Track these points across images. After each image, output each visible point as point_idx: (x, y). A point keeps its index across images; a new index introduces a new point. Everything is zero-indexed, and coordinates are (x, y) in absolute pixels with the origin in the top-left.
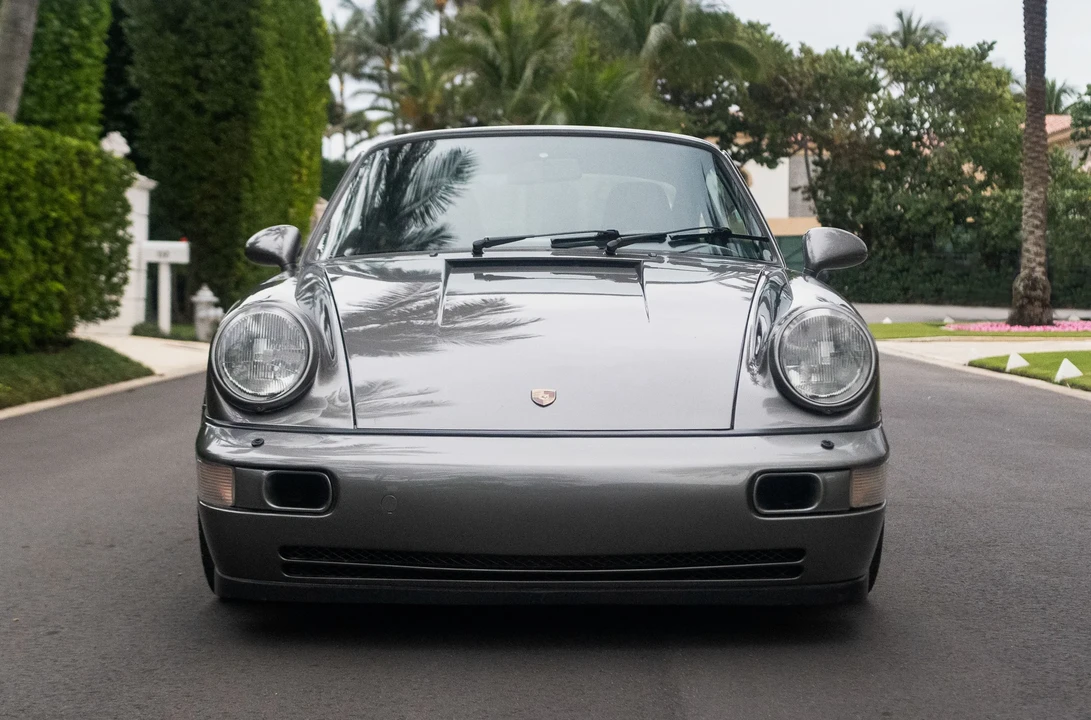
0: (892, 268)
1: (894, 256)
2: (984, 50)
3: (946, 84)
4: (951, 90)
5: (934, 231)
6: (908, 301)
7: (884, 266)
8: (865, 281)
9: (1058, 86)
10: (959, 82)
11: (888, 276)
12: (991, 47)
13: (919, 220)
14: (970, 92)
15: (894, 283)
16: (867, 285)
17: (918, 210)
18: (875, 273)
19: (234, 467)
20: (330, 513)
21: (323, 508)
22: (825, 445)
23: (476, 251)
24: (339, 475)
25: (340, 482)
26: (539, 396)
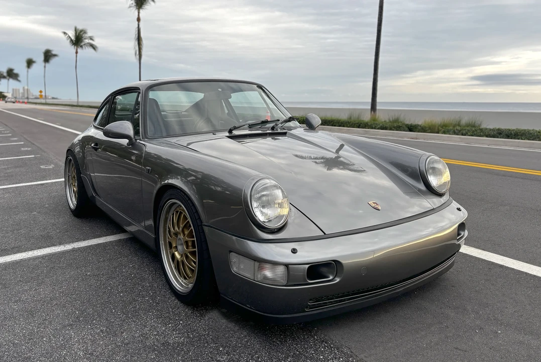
19: (287, 265)
20: (338, 280)
21: (331, 278)
22: (459, 209)
23: (230, 131)
24: (343, 262)
25: (344, 265)
26: (373, 205)
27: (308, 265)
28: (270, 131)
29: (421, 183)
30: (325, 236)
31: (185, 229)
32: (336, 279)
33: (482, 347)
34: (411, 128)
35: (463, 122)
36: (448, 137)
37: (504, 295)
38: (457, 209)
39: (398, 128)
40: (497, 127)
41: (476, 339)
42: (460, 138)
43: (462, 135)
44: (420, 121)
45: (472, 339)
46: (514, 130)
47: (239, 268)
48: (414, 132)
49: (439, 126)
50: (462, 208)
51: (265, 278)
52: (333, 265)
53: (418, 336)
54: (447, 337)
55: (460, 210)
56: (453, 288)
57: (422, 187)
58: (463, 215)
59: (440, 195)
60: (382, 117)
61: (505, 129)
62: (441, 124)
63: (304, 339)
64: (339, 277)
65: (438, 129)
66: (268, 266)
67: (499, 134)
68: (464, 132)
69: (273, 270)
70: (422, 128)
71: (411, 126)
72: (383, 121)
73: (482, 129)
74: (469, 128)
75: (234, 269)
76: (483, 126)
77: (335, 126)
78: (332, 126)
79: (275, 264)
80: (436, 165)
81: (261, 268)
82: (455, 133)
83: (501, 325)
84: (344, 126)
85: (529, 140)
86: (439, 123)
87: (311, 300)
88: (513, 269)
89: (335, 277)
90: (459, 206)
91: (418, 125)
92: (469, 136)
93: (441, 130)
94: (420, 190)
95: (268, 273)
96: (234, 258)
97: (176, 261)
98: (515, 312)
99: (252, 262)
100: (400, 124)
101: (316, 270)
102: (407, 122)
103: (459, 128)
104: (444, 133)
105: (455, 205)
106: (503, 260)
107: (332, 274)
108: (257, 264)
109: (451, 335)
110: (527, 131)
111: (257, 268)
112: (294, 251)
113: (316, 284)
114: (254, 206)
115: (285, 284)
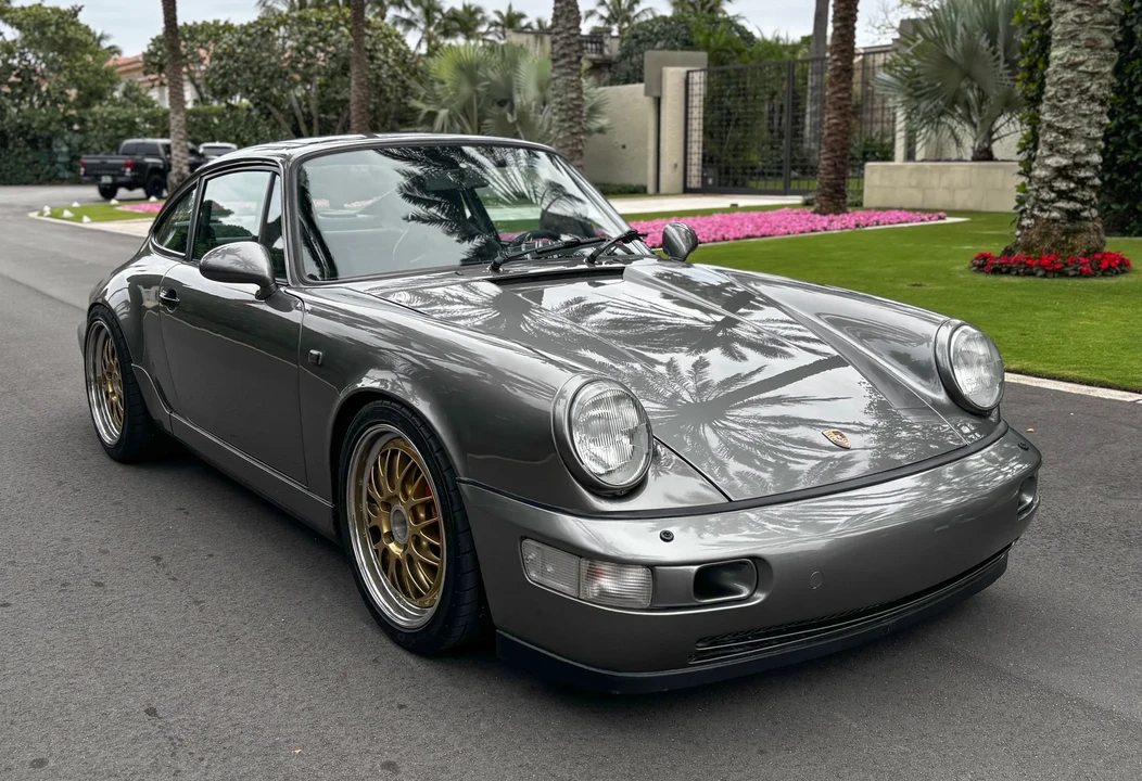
0: (25, 161)
1: (26, 153)
2: (75, 12)
3: (53, 33)
4: (57, 38)
5: (55, 134)
6: (40, 184)
7: (20, 159)
8: (7, 171)
9: (98, 35)
10: (62, 33)
11: (23, 166)
12: (80, 9)
13: (42, 129)
14: (70, 40)
15: (28, 171)
16: (8, 173)
17: (42, 121)
18: (13, 165)
19: (651, 567)
20: (760, 597)
21: (746, 593)
22: (1022, 447)
23: (495, 267)
24: (772, 561)
25: (772, 564)
26: (835, 438)
27: (696, 568)
28: (585, 267)
30: (731, 506)
32: (756, 595)
38: (1018, 445)
47: (543, 573)
51: (603, 593)
52: (752, 567)
55: (1026, 450)
57: (940, 396)
59: (981, 415)
64: (762, 591)
66: (605, 567)
69: (616, 576)
75: (533, 576)
79: (622, 563)
81: (593, 574)
87: (699, 641)
89: (753, 593)
94: (936, 403)
95: (607, 583)
96: (532, 552)
99: (574, 561)
101: (710, 578)
107: (747, 582)
108: (585, 564)
111: (584, 572)
112: (667, 537)
113: (712, 606)
114: (576, 440)
115: (645, 607)
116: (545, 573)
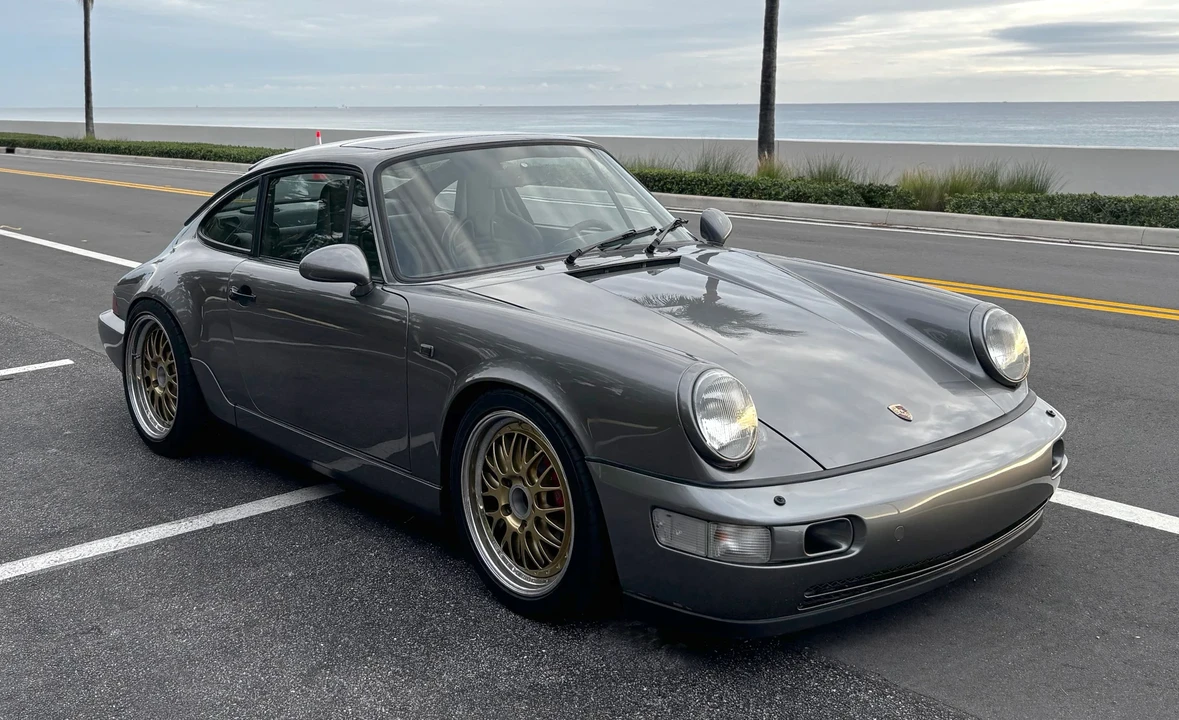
19: (768, 527)
20: (856, 551)
21: (844, 547)
22: (1050, 414)
23: (570, 261)
24: (866, 518)
25: (867, 523)
26: (898, 412)
27: (807, 526)
29: (974, 363)
30: (825, 474)
31: (532, 470)
32: (852, 549)
33: (1111, 662)
34: (872, 196)
35: (1003, 178)
36: (969, 220)
37: (1140, 576)
38: (1047, 412)
39: (839, 197)
40: (1089, 193)
41: (1098, 649)
42: (999, 221)
43: (1006, 214)
44: (889, 176)
45: (1092, 651)
46: (1129, 200)
47: (671, 536)
48: (879, 206)
49: (942, 188)
50: (1055, 411)
51: (728, 552)
52: (850, 525)
53: (995, 650)
54: (1045, 649)
55: (1053, 416)
56: (1044, 569)
57: (977, 371)
58: (1059, 425)
59: (1013, 386)
60: (790, 164)
61: (1109, 198)
62: (946, 184)
63: (792, 664)
64: (858, 545)
65: (941, 197)
66: (729, 529)
67: (1093, 210)
68: (1009, 206)
69: (737, 537)
70: (900, 197)
71: (871, 191)
72: (795, 175)
73: (1053, 197)
74: (1019, 196)
75: (663, 540)
76: (1053, 190)
77: (669, 191)
78: (663, 191)
79: (742, 524)
80: (1002, 327)
81: (718, 536)
82: (986, 210)
83: (1140, 626)
84: (693, 192)
85: (1167, 226)
86: (943, 182)
88: (1152, 530)
89: (850, 547)
90: (1050, 408)
91: (889, 189)
92: (1022, 216)
93: (949, 201)
94: (973, 378)
95: (731, 544)
97: (508, 537)
98: (1162, 604)
99: (701, 526)
100: (842, 186)
101: (819, 534)
102: (858, 180)
103: (995, 196)
104: (958, 209)
105: (1042, 405)
106: (1131, 512)
107: (845, 540)
108: (713, 528)
109: (1053, 645)
110: (1161, 203)
111: (712, 534)
112: (779, 501)
113: (819, 559)
114: (698, 418)
115: (766, 561)
116: (675, 536)
